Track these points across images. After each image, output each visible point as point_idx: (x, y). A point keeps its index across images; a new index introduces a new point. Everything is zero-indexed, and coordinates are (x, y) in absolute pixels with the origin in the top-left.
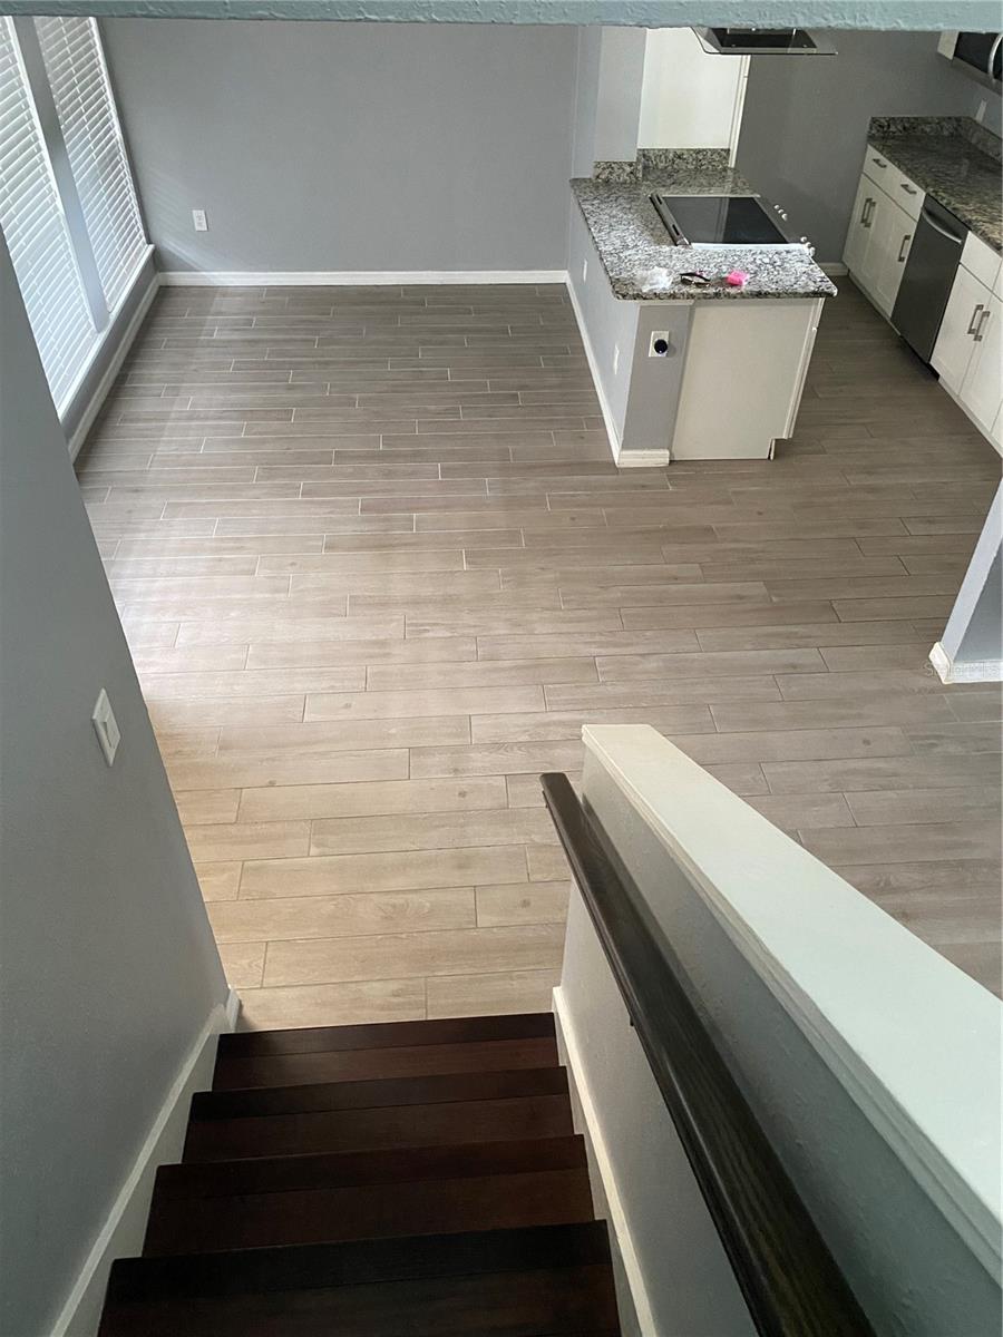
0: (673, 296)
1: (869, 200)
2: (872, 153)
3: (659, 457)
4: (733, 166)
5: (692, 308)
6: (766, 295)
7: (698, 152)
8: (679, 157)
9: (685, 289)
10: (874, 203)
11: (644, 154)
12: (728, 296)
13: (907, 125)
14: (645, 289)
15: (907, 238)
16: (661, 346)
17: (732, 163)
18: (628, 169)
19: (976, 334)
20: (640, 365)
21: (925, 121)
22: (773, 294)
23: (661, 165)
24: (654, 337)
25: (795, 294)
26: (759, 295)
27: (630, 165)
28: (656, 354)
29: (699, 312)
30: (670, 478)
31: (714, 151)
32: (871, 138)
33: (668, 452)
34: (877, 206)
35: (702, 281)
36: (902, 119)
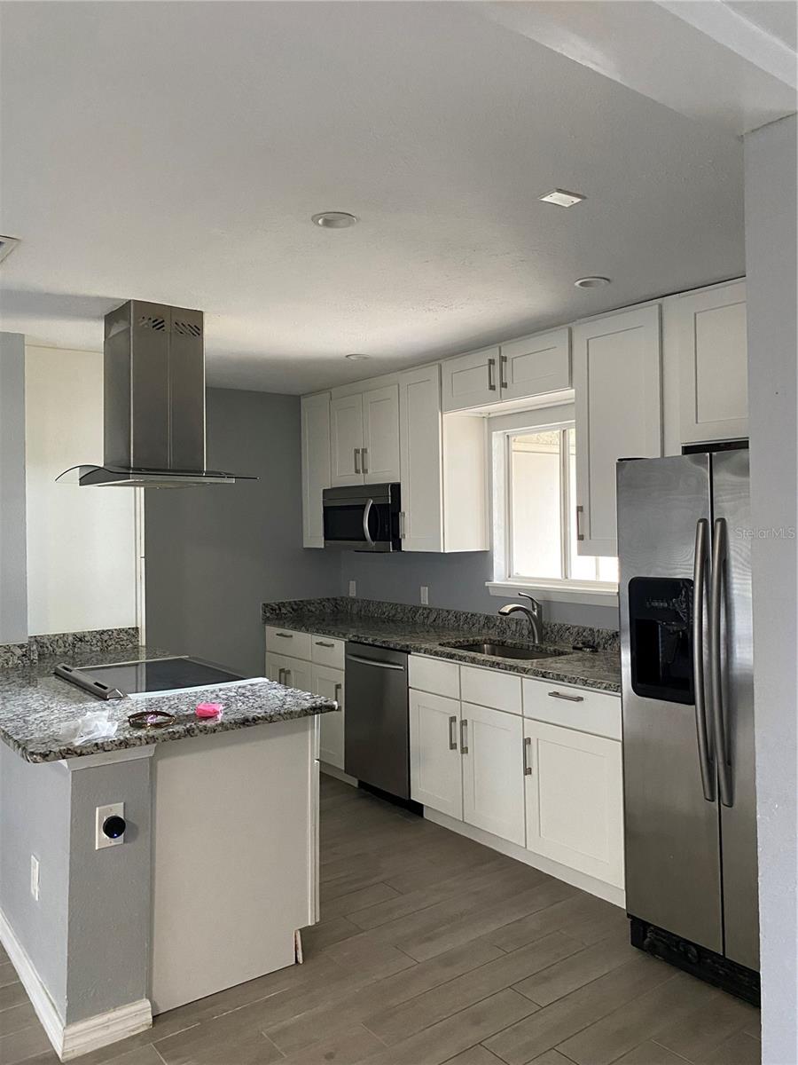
0: (124, 744)
1: (282, 671)
2: (272, 631)
3: (133, 1017)
4: (144, 644)
5: (152, 762)
6: (255, 720)
7: (103, 632)
8: (81, 640)
9: (141, 733)
11: (36, 639)
12: (205, 730)
13: (295, 607)
14: (78, 742)
15: (338, 687)
16: (114, 827)
17: (143, 641)
18: (19, 652)
19: (459, 745)
20: (82, 863)
21: (309, 603)
22: (264, 719)
23: (58, 651)
24: (100, 816)
25: (290, 714)
26: (245, 722)
27: (21, 647)
28: (113, 842)
29: (162, 765)
30: (163, 1048)
31: (121, 631)
32: (267, 620)
33: (148, 1003)
35: (160, 718)
36: (290, 603)
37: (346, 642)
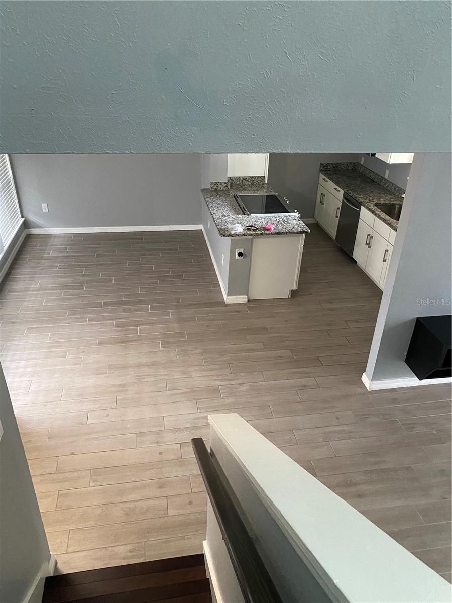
0: (244, 235)
1: (322, 194)
2: (322, 176)
3: (243, 299)
4: (267, 182)
5: (252, 240)
6: (282, 233)
7: (252, 177)
8: (245, 180)
9: (249, 232)
10: (325, 195)
11: (230, 179)
12: (266, 234)
13: (334, 166)
14: (233, 232)
15: (338, 208)
16: (240, 254)
17: (266, 182)
18: (224, 185)
19: (369, 245)
20: (232, 261)
21: (341, 164)
22: (284, 233)
23: (237, 183)
24: (237, 251)
25: (293, 233)
26: (278, 233)
27: (225, 183)
28: (239, 258)
29: (254, 240)
30: (248, 307)
31: (258, 177)
32: (321, 171)
33: (246, 297)
34: (326, 196)
35: (255, 228)
36: (332, 164)
37: (344, 192)
